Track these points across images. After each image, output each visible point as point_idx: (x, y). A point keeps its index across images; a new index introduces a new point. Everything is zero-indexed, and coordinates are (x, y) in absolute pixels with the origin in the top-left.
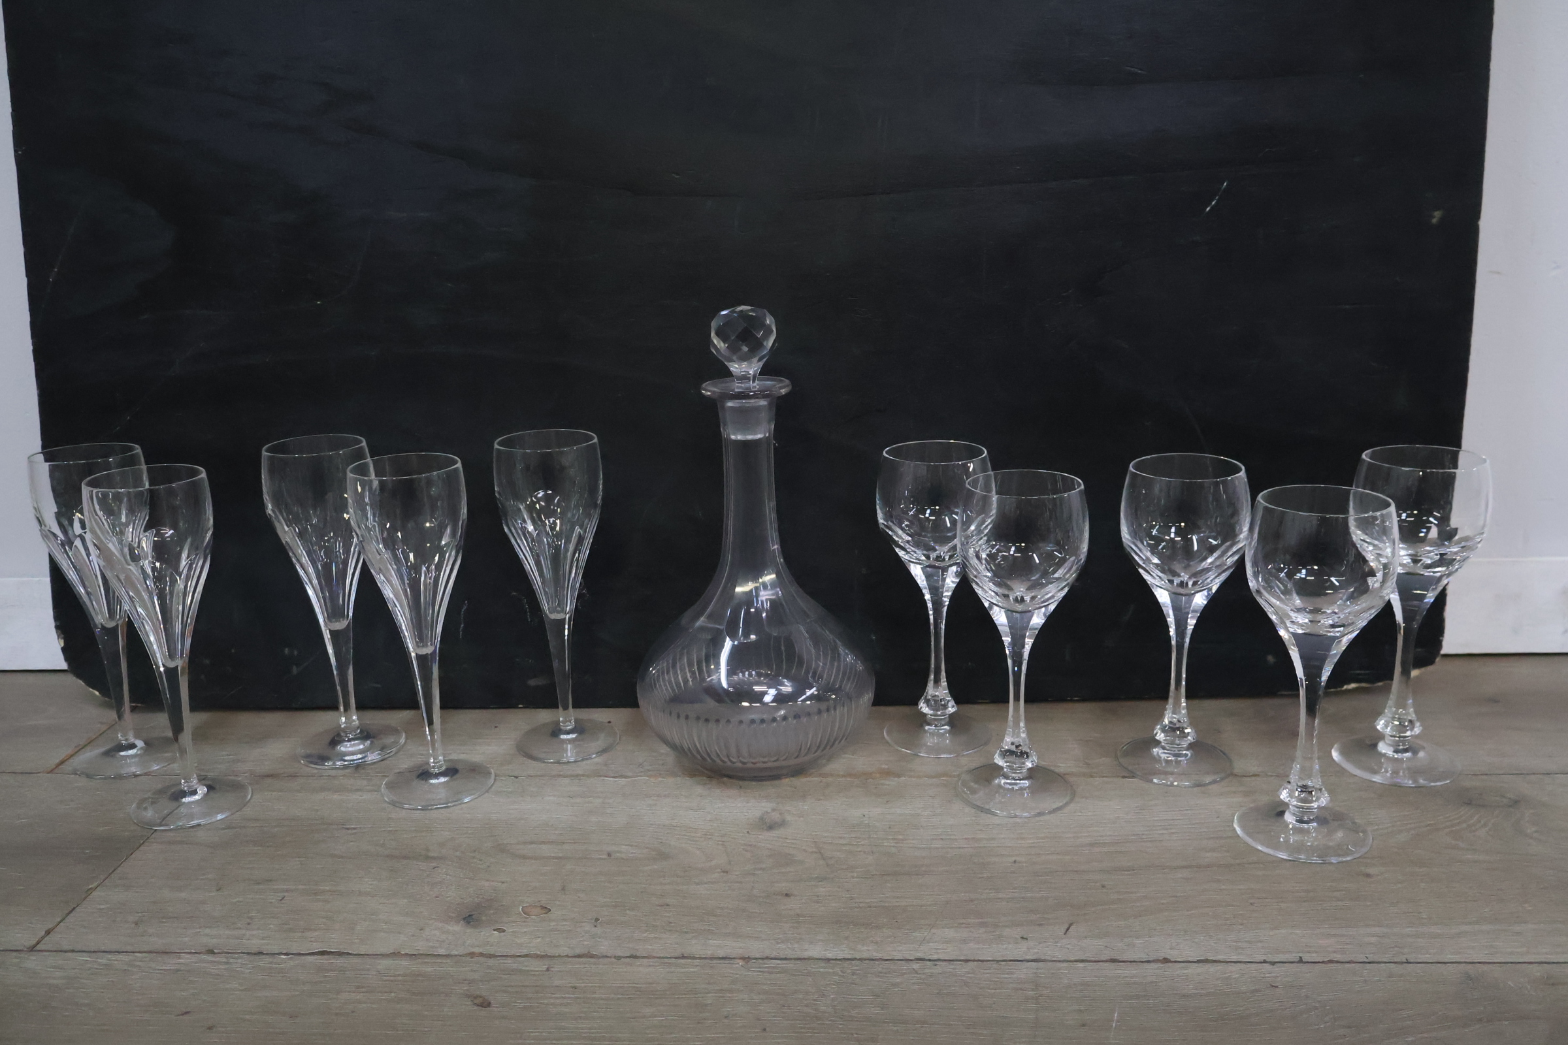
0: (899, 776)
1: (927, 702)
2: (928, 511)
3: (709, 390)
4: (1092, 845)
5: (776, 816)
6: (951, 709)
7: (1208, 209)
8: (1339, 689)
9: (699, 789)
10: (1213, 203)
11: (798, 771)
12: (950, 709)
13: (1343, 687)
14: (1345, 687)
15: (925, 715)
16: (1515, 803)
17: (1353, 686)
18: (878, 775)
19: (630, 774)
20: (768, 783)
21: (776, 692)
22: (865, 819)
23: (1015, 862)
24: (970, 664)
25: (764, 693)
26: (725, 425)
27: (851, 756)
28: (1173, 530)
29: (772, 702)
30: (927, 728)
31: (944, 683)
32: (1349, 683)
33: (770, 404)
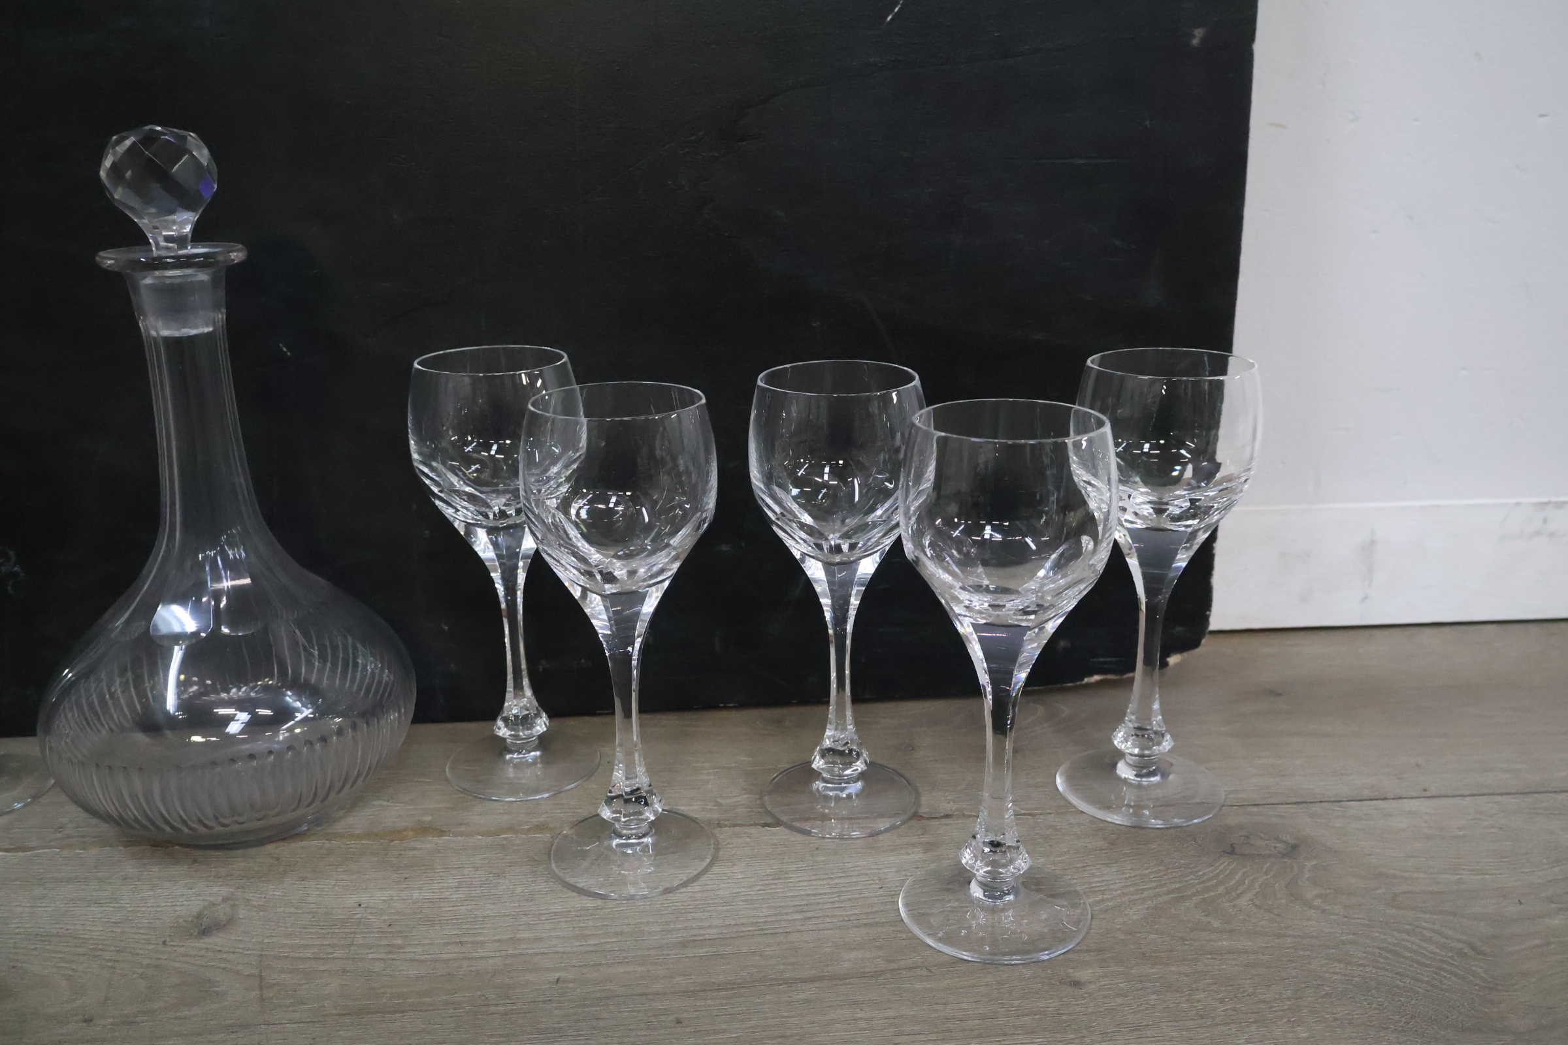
0: (441, 833)
1: (506, 720)
2: (495, 447)
3: (109, 259)
4: (683, 945)
5: (222, 912)
6: (541, 725)
7: (889, 18)
8: (1078, 683)
9: (130, 868)
10: (896, 10)
11: (286, 833)
12: (538, 728)
13: (1083, 680)
14: (1086, 680)
15: (503, 740)
16: (1293, 850)
17: (1097, 678)
18: (411, 834)
19: (34, 844)
20: (239, 852)
21: (250, 716)
22: (359, 910)
23: (558, 980)
24: (583, 661)
25: (229, 719)
26: (145, 317)
27: (386, 803)
28: (827, 470)
29: (241, 733)
30: (508, 757)
31: (528, 692)
32: (1091, 675)
33: (215, 281)
